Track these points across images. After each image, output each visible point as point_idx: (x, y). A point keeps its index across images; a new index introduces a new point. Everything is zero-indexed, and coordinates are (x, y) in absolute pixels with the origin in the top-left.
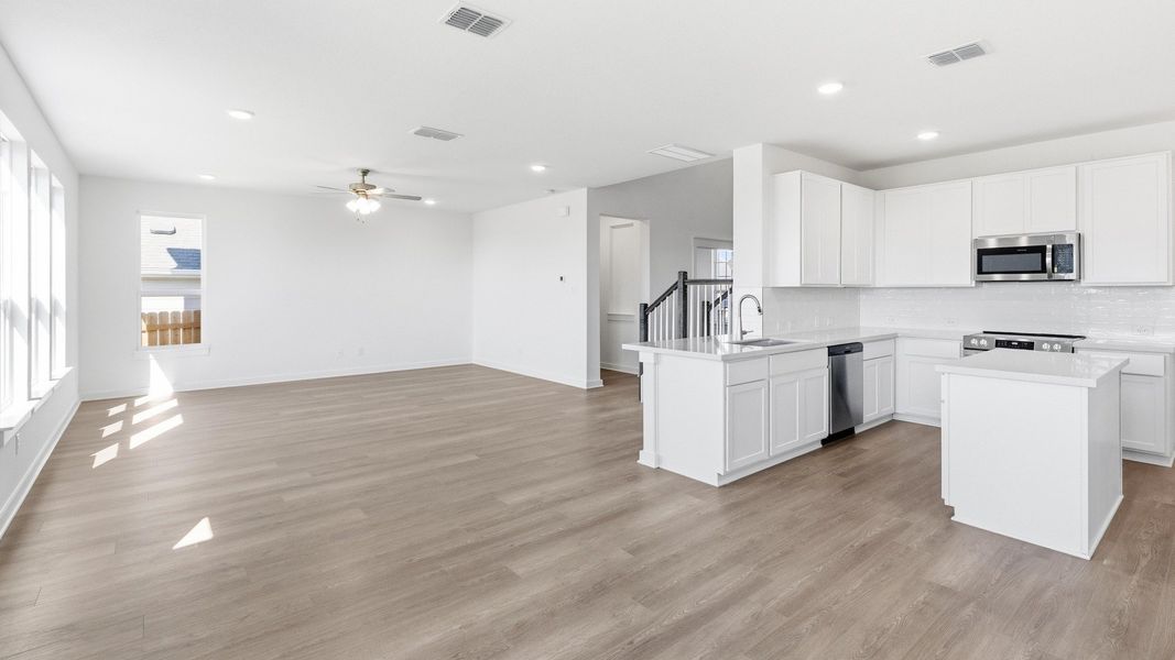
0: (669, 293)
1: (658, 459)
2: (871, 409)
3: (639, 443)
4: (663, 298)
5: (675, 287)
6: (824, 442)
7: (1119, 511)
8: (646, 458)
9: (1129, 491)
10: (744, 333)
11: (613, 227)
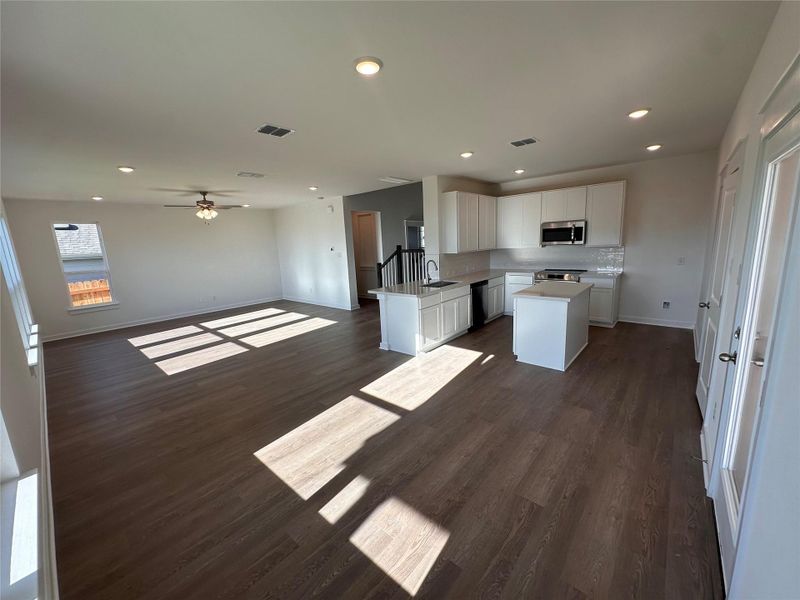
0: (392, 257)
1: (389, 346)
2: (492, 311)
3: (379, 339)
4: (389, 260)
5: (395, 254)
6: (469, 330)
7: (586, 348)
8: (383, 346)
9: (591, 341)
10: (429, 279)
11: (360, 216)
